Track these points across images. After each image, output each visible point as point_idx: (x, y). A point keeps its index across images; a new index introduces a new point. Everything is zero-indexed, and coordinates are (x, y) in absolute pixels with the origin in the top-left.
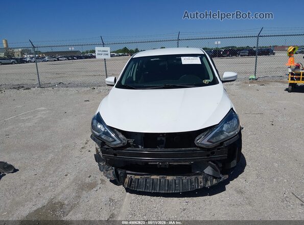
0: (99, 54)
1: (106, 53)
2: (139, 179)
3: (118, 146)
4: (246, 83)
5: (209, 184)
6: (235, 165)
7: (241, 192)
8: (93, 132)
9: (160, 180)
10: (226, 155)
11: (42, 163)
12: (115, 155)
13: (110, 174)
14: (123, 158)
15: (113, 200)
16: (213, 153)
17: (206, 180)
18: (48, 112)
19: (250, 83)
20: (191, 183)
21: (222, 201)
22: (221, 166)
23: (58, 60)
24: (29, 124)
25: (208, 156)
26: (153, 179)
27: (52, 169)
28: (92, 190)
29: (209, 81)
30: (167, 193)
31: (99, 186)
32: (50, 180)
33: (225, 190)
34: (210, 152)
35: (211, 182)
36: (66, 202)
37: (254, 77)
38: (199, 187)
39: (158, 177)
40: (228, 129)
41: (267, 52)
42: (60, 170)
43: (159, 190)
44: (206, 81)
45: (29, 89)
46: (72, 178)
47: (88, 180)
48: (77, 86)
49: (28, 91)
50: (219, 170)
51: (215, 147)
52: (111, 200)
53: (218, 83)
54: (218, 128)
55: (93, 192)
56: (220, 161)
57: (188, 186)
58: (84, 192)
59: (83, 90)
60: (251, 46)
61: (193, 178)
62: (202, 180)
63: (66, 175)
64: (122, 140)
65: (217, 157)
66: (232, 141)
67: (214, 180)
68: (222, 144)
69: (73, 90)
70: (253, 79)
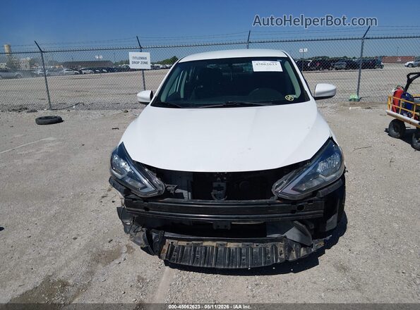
0: (135, 62)
1: (144, 60)
2: (183, 247)
3: (150, 195)
4: (344, 105)
5: (293, 256)
6: (335, 225)
7: (342, 268)
8: (112, 174)
9: (217, 248)
10: (322, 211)
11: (41, 220)
12: (147, 209)
13: (139, 238)
14: (160, 214)
15: (143, 279)
16: (301, 208)
17: (290, 250)
18: (57, 143)
19: (352, 105)
20: (266, 254)
21: (315, 283)
22: (313, 227)
23: (81, 73)
24: (30, 161)
25: (293, 212)
26: (206, 247)
27: (55, 229)
28: (112, 263)
29: (295, 96)
30: (228, 270)
31: (123, 256)
32: (49, 245)
33: (318, 264)
34: (295, 207)
35: (298, 252)
36: (71, 282)
37: (356, 97)
38: (279, 261)
39: (214, 244)
40: (325, 170)
41: (372, 64)
42: (67, 230)
43: (215, 264)
44: (289, 97)
45: (35, 111)
46: (83, 243)
47: (108, 247)
48: (104, 108)
49: (32, 113)
50: (310, 235)
51: (306, 198)
52: (140, 279)
53: (309, 99)
54: (310, 169)
55: (113, 265)
56: (311, 220)
57: (261, 258)
58: (100, 266)
59: (111, 114)
60: (350, 56)
61: (269, 246)
62: (282, 249)
63: (75, 239)
64: (158, 186)
65: (307, 214)
66: (332, 189)
67: (302, 249)
68: (315, 193)
69: (96, 114)
70: (355, 99)
